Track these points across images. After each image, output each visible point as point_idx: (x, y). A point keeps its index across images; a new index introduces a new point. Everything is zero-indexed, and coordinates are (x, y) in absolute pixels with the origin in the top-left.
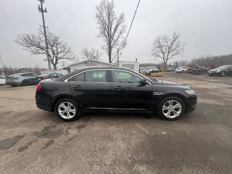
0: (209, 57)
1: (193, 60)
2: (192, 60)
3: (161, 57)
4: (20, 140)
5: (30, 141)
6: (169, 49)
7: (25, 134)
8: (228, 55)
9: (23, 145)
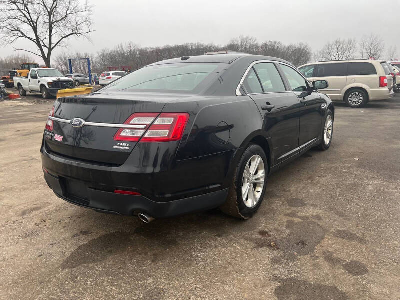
0: (133, 48)
1: (103, 55)
2: (101, 54)
3: (29, 38)
6: (50, 14)
8: (161, 48)
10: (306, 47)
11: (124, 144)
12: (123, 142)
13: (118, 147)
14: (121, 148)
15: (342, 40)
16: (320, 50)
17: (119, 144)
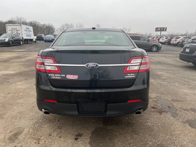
4: (192, 120)
5: (186, 112)
7: (184, 123)
9: (193, 113)
10: (52, 25)
11: (131, 75)
12: (130, 73)
13: (128, 77)
14: (130, 77)
15: (68, 24)
16: (59, 27)
17: (128, 75)
